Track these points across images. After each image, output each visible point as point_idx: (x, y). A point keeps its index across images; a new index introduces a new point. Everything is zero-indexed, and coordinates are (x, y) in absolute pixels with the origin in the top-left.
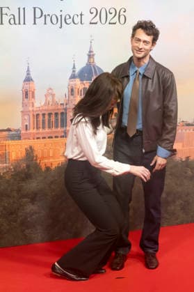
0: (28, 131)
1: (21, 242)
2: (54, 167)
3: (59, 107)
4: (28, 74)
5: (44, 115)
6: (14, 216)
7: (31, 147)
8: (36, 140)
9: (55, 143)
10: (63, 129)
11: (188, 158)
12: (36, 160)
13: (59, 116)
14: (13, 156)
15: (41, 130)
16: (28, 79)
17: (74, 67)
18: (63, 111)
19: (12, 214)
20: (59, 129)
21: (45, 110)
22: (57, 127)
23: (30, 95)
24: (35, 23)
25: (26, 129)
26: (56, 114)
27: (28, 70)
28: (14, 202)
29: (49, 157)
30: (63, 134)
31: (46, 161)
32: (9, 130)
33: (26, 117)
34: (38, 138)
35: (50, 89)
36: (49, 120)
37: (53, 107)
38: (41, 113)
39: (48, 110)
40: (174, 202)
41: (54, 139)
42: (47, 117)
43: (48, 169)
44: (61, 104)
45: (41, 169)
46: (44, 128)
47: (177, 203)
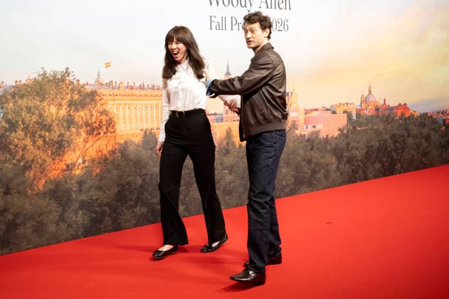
0: (228, 115)
4: (228, 69)
7: (229, 128)
8: (232, 122)
11: (327, 136)
12: (233, 138)
14: (218, 135)
16: (228, 74)
25: (227, 113)
27: (228, 67)
32: (215, 114)
34: (234, 121)
40: (319, 171)
45: (235, 146)
47: (322, 172)
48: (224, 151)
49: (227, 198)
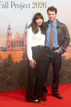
0: (9, 48)
1: (6, 91)
2: (19, 62)
3: (21, 39)
4: (9, 27)
5: (15, 42)
6: (4, 80)
7: (10, 54)
8: (12, 52)
9: (19, 53)
10: (22, 47)
11: (70, 58)
12: (12, 59)
13: (21, 43)
14: (3, 58)
15: (14, 48)
16: (9, 29)
17: (27, 24)
18: (22, 41)
19: (3, 80)
20: (21, 47)
21: (16, 40)
22: (20, 47)
23: (10, 34)
24: (12, 8)
25: (8, 47)
26: (20, 42)
27: (9, 25)
28: (3, 75)
29: (17, 58)
30: (22, 49)
31: (16, 59)
32: (2, 48)
33: (8, 43)
35: (18, 32)
36: (17, 44)
37: (19, 39)
38: (14, 42)
39: (17, 40)
41: (19, 51)
42: (16, 43)
43: (17, 63)
44: (22, 38)
45: (14, 63)
46: (15, 47)
47: (66, 76)
48: (7, 65)
49: (8, 87)
